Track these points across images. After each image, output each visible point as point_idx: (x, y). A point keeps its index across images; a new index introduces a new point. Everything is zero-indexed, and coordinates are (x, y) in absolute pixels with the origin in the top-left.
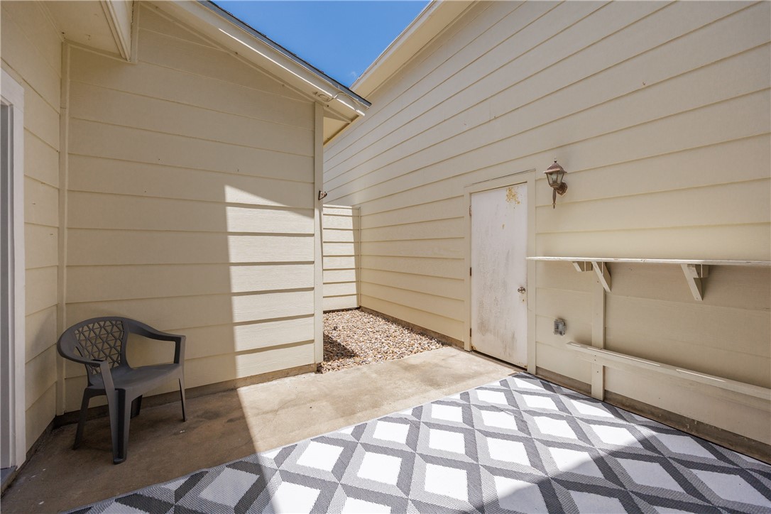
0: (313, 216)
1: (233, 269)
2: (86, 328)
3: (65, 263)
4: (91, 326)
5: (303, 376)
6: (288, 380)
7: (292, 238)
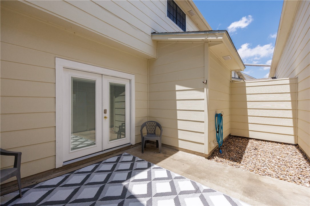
0: (203, 91)
1: (178, 111)
2: (151, 123)
3: (148, 108)
4: (152, 122)
5: (200, 157)
6: (193, 155)
7: (196, 101)
